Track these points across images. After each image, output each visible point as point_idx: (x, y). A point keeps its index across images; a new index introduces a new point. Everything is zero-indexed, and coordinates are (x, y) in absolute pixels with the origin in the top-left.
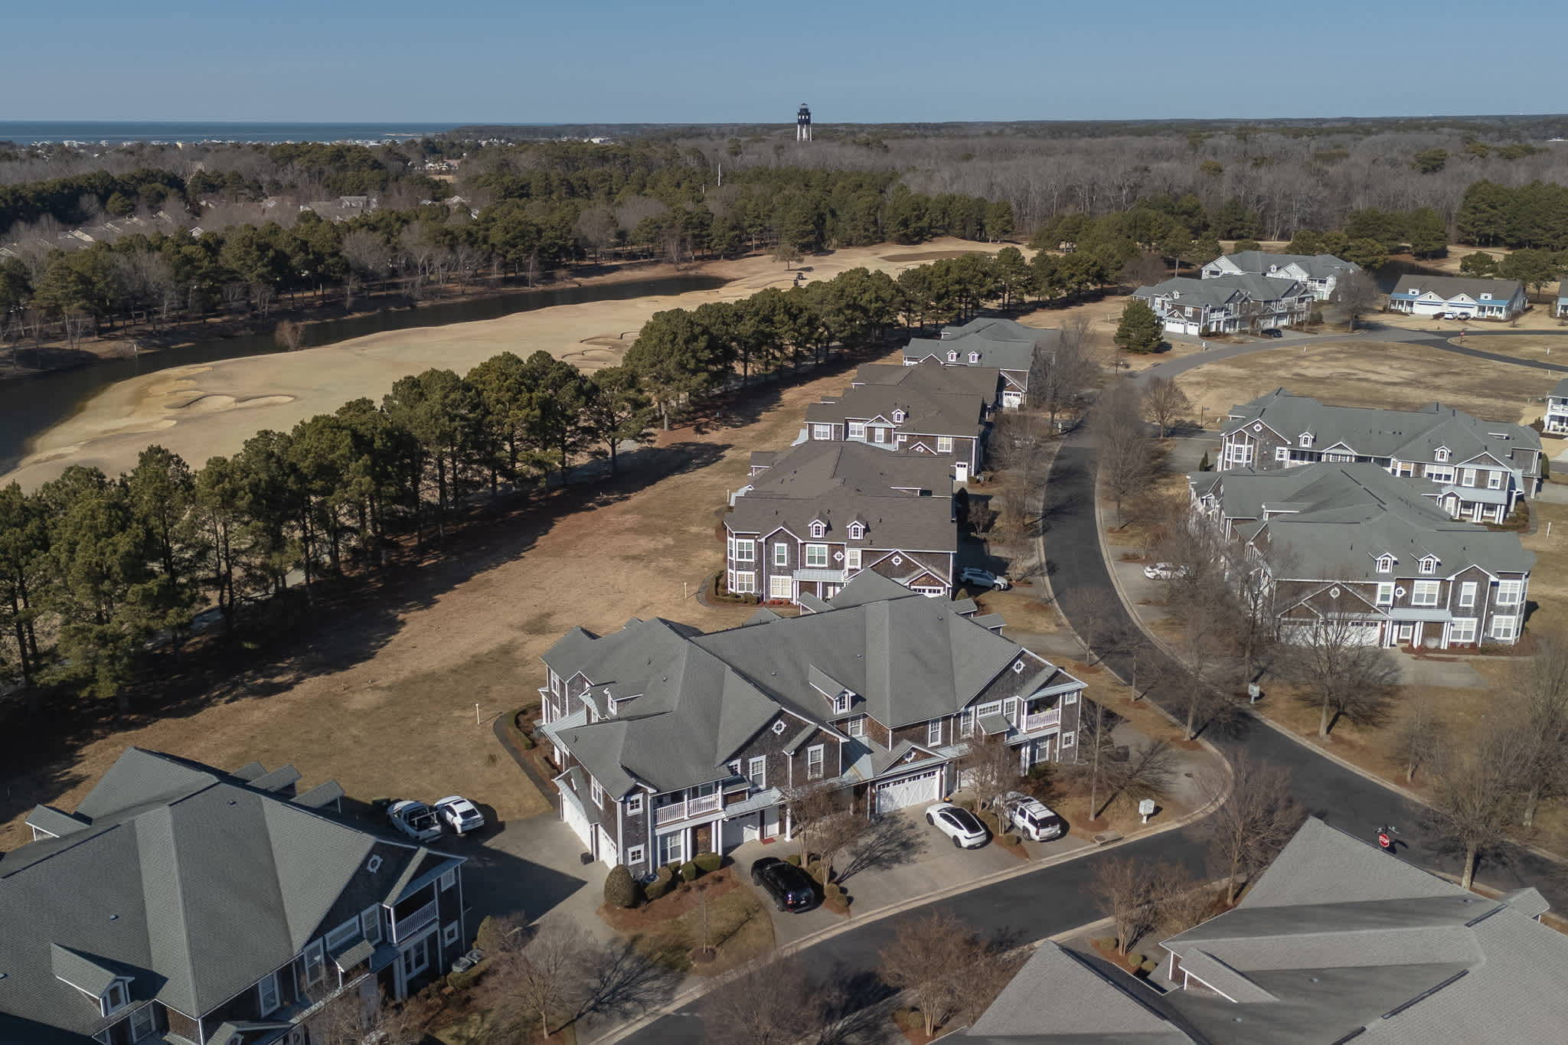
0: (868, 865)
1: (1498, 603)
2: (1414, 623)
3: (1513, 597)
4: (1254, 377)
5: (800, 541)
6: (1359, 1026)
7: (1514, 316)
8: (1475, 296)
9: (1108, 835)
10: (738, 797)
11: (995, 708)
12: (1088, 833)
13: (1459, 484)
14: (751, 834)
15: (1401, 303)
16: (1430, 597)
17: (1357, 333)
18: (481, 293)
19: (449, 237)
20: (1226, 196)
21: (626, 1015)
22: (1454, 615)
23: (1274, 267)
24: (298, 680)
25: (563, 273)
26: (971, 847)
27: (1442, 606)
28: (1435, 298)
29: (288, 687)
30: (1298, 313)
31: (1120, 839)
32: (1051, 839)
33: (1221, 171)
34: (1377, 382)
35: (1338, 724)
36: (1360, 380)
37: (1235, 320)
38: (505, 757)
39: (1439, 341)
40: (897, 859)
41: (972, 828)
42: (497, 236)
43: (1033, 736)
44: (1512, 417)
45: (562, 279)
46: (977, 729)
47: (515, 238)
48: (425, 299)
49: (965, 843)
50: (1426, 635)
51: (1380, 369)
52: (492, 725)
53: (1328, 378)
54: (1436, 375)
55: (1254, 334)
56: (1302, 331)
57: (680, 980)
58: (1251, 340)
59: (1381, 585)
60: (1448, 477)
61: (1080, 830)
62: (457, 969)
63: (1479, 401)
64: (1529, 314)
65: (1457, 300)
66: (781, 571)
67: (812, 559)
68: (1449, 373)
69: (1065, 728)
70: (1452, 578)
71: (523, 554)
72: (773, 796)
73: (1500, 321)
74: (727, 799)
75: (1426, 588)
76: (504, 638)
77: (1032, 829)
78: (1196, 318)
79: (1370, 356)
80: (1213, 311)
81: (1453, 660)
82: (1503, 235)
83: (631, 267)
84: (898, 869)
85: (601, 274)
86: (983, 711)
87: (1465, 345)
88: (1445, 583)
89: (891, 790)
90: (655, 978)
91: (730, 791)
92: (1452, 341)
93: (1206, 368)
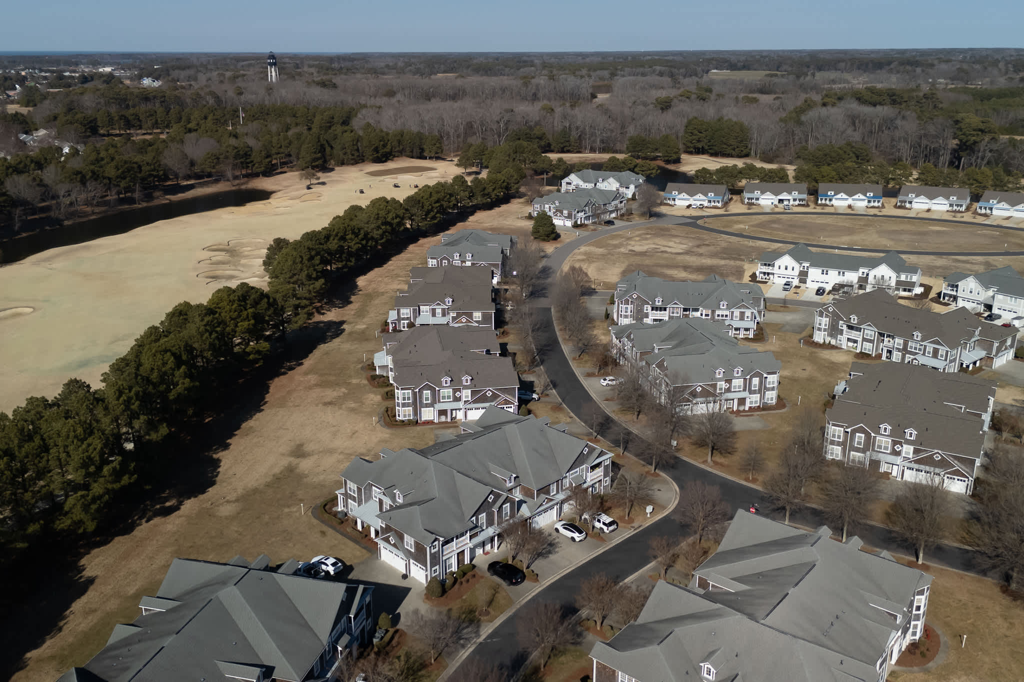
0: (538, 557)
1: (768, 386)
2: (733, 400)
3: (773, 382)
4: (609, 254)
5: (437, 389)
6: (785, 593)
7: (726, 204)
8: (706, 195)
9: (636, 524)
10: (476, 535)
11: (577, 472)
12: (627, 525)
13: (732, 319)
14: (479, 551)
15: (669, 199)
16: (739, 387)
17: (652, 219)
18: (104, 212)
19: (79, 176)
20: (558, 127)
21: (463, 646)
22: (750, 394)
23: (600, 180)
24: (180, 503)
25: (157, 194)
26: (580, 541)
27: (744, 390)
28: (686, 196)
29: (176, 508)
30: (620, 209)
31: (640, 527)
32: (613, 531)
33: (553, 110)
34: (671, 253)
35: (714, 455)
36: (662, 252)
37: (589, 216)
38: (330, 531)
39: (692, 223)
40: (550, 552)
41: (580, 532)
42: (110, 171)
43: (593, 482)
44: (740, 273)
45: (158, 198)
46: (571, 484)
47: (123, 172)
48: (67, 219)
49: (577, 539)
50: (739, 405)
51: (671, 244)
52: (310, 514)
53: (646, 252)
54: (698, 246)
55: (600, 224)
56: (623, 220)
57: (479, 626)
58: (600, 228)
59: (718, 383)
60: (726, 316)
61: (623, 524)
62: (375, 641)
63: (723, 262)
64: (732, 202)
65: (697, 197)
66: (427, 406)
67: (444, 397)
68: (704, 245)
69: (605, 476)
70: (748, 377)
71: (262, 408)
72: (490, 531)
73: (719, 208)
74: (471, 537)
75: (738, 383)
76: (285, 462)
77: (605, 528)
78: (569, 217)
79: (662, 235)
80: (578, 212)
81: (752, 415)
82: (706, 147)
83: (202, 185)
84: (552, 557)
85: (183, 192)
86: (572, 474)
87: (706, 225)
88: (745, 380)
89: (537, 519)
90: (467, 627)
91: (473, 532)
92: (700, 222)
93: (583, 249)
